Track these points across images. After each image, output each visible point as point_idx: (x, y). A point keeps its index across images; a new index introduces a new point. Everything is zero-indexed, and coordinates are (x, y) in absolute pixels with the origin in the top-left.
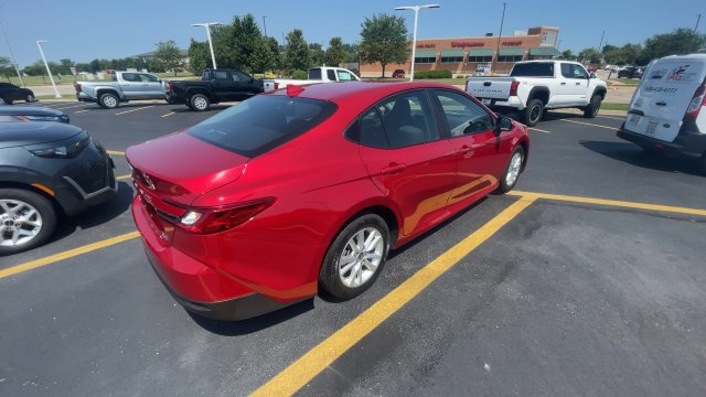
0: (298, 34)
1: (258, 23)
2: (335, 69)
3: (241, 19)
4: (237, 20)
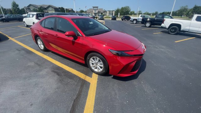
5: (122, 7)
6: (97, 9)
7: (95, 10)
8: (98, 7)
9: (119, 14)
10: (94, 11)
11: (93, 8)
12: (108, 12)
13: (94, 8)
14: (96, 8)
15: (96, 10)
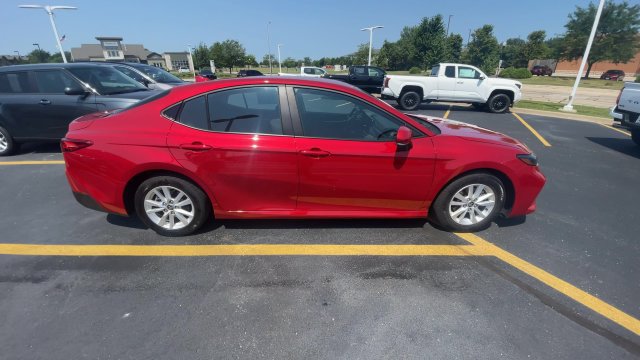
0: (487, 30)
1: (444, 21)
2: (457, 65)
3: (429, 20)
4: (425, 21)
5: (215, 42)
6: (120, 47)
7: (113, 51)
8: (121, 40)
9: (212, 63)
10: (106, 54)
11: (99, 42)
12: (168, 58)
13: (106, 44)
14: (116, 44)
15: (116, 48)
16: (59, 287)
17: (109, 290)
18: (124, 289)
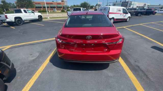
2: (26, 10)
16: (135, 62)
17: (129, 54)
18: (127, 53)
